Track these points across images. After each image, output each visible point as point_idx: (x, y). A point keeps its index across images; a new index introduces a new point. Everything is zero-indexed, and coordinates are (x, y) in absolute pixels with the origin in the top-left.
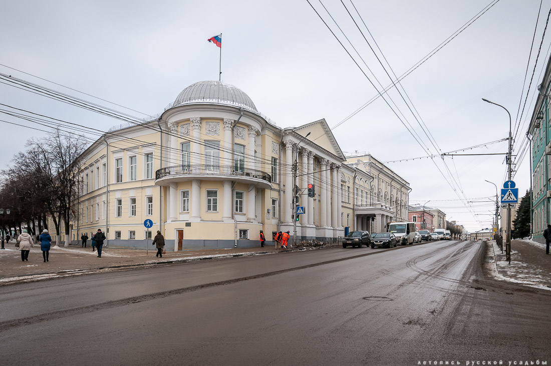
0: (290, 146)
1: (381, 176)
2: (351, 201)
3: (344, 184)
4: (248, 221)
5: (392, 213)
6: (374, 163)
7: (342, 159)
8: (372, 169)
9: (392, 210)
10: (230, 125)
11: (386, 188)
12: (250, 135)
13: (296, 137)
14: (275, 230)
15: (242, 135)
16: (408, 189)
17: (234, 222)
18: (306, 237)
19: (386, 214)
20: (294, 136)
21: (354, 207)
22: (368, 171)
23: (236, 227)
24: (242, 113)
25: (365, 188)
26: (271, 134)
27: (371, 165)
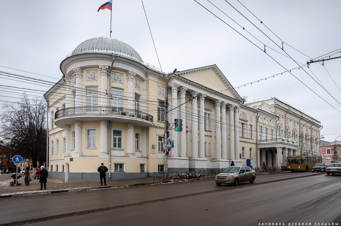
0: (174, 88)
1: (288, 115)
2: (254, 137)
3: (246, 123)
4: (127, 156)
5: (296, 146)
6: (279, 105)
7: (239, 100)
8: (277, 110)
9: (295, 144)
10: (104, 71)
11: (294, 126)
12: (128, 80)
13: (181, 80)
14: (162, 163)
15: (120, 79)
16: (319, 126)
17: (108, 157)
18: (195, 169)
19: (287, 147)
20: (178, 79)
21: (257, 142)
22: (273, 112)
23: (110, 162)
24: (114, 59)
25: (269, 126)
26: (156, 79)
27: (277, 107)
